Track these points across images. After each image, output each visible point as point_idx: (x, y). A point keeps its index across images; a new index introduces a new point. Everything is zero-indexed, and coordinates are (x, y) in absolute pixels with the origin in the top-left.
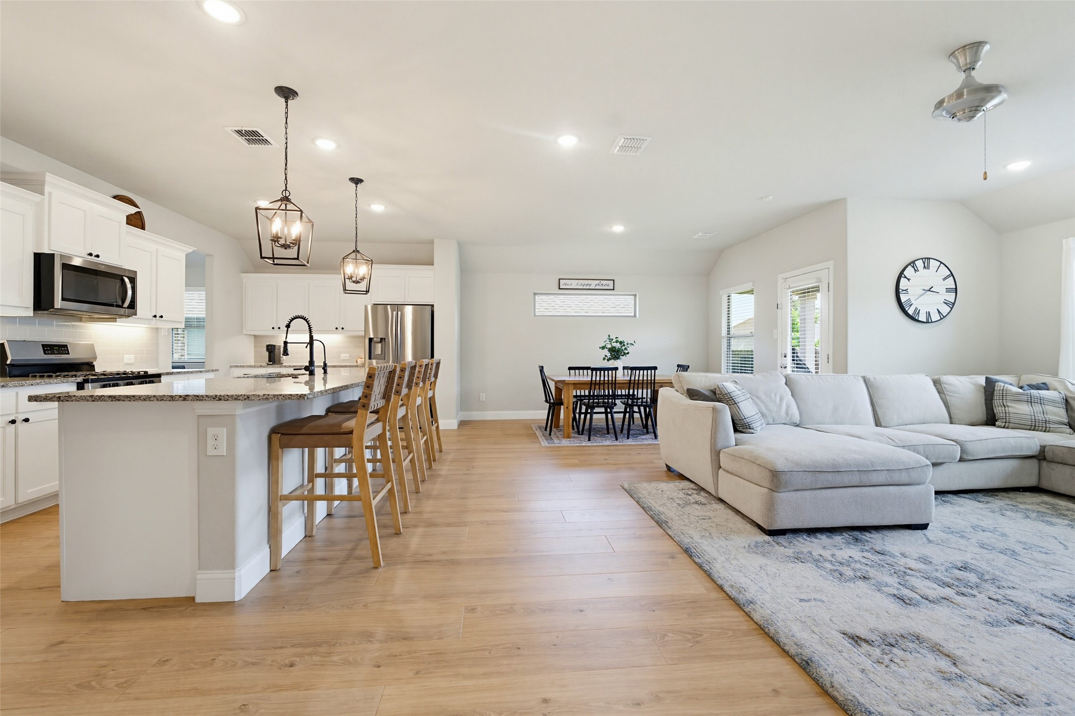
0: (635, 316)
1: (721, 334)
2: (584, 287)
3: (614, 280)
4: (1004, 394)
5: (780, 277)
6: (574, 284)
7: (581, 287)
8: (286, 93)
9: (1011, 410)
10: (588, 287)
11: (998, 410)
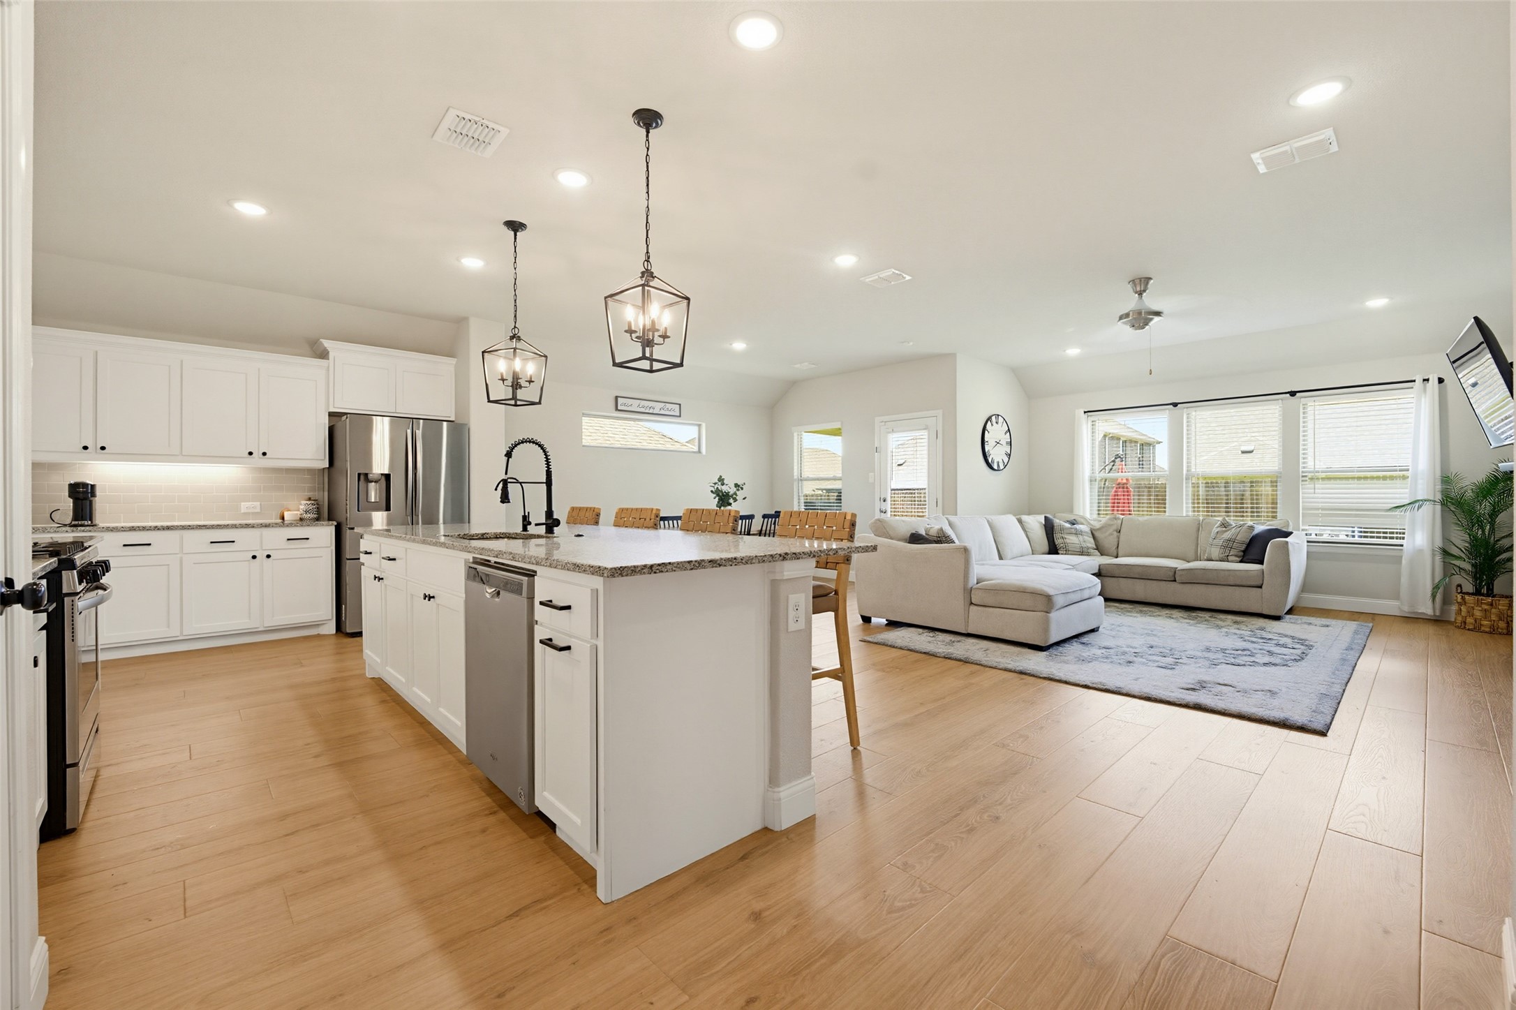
0: (699, 452)
1: (793, 476)
2: (647, 411)
3: (680, 405)
4: (1062, 529)
5: (877, 419)
6: (635, 405)
7: (643, 410)
8: (648, 119)
9: (1068, 541)
10: (651, 412)
11: (1058, 542)
